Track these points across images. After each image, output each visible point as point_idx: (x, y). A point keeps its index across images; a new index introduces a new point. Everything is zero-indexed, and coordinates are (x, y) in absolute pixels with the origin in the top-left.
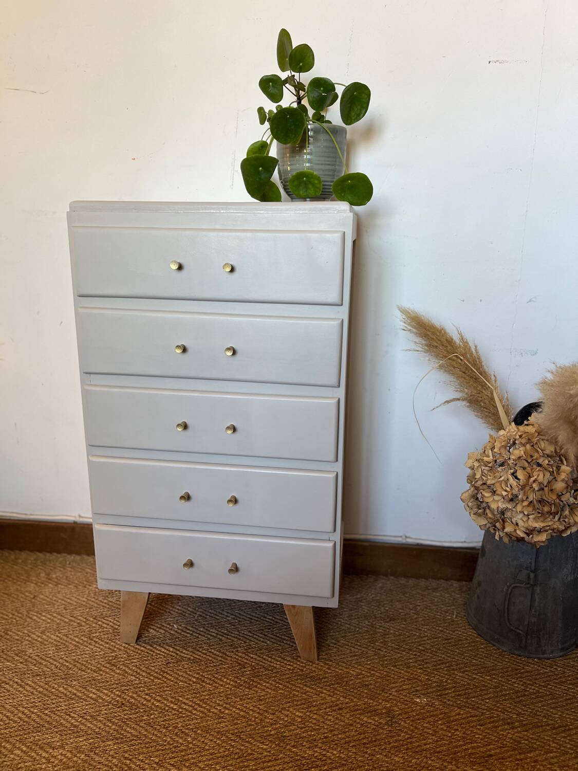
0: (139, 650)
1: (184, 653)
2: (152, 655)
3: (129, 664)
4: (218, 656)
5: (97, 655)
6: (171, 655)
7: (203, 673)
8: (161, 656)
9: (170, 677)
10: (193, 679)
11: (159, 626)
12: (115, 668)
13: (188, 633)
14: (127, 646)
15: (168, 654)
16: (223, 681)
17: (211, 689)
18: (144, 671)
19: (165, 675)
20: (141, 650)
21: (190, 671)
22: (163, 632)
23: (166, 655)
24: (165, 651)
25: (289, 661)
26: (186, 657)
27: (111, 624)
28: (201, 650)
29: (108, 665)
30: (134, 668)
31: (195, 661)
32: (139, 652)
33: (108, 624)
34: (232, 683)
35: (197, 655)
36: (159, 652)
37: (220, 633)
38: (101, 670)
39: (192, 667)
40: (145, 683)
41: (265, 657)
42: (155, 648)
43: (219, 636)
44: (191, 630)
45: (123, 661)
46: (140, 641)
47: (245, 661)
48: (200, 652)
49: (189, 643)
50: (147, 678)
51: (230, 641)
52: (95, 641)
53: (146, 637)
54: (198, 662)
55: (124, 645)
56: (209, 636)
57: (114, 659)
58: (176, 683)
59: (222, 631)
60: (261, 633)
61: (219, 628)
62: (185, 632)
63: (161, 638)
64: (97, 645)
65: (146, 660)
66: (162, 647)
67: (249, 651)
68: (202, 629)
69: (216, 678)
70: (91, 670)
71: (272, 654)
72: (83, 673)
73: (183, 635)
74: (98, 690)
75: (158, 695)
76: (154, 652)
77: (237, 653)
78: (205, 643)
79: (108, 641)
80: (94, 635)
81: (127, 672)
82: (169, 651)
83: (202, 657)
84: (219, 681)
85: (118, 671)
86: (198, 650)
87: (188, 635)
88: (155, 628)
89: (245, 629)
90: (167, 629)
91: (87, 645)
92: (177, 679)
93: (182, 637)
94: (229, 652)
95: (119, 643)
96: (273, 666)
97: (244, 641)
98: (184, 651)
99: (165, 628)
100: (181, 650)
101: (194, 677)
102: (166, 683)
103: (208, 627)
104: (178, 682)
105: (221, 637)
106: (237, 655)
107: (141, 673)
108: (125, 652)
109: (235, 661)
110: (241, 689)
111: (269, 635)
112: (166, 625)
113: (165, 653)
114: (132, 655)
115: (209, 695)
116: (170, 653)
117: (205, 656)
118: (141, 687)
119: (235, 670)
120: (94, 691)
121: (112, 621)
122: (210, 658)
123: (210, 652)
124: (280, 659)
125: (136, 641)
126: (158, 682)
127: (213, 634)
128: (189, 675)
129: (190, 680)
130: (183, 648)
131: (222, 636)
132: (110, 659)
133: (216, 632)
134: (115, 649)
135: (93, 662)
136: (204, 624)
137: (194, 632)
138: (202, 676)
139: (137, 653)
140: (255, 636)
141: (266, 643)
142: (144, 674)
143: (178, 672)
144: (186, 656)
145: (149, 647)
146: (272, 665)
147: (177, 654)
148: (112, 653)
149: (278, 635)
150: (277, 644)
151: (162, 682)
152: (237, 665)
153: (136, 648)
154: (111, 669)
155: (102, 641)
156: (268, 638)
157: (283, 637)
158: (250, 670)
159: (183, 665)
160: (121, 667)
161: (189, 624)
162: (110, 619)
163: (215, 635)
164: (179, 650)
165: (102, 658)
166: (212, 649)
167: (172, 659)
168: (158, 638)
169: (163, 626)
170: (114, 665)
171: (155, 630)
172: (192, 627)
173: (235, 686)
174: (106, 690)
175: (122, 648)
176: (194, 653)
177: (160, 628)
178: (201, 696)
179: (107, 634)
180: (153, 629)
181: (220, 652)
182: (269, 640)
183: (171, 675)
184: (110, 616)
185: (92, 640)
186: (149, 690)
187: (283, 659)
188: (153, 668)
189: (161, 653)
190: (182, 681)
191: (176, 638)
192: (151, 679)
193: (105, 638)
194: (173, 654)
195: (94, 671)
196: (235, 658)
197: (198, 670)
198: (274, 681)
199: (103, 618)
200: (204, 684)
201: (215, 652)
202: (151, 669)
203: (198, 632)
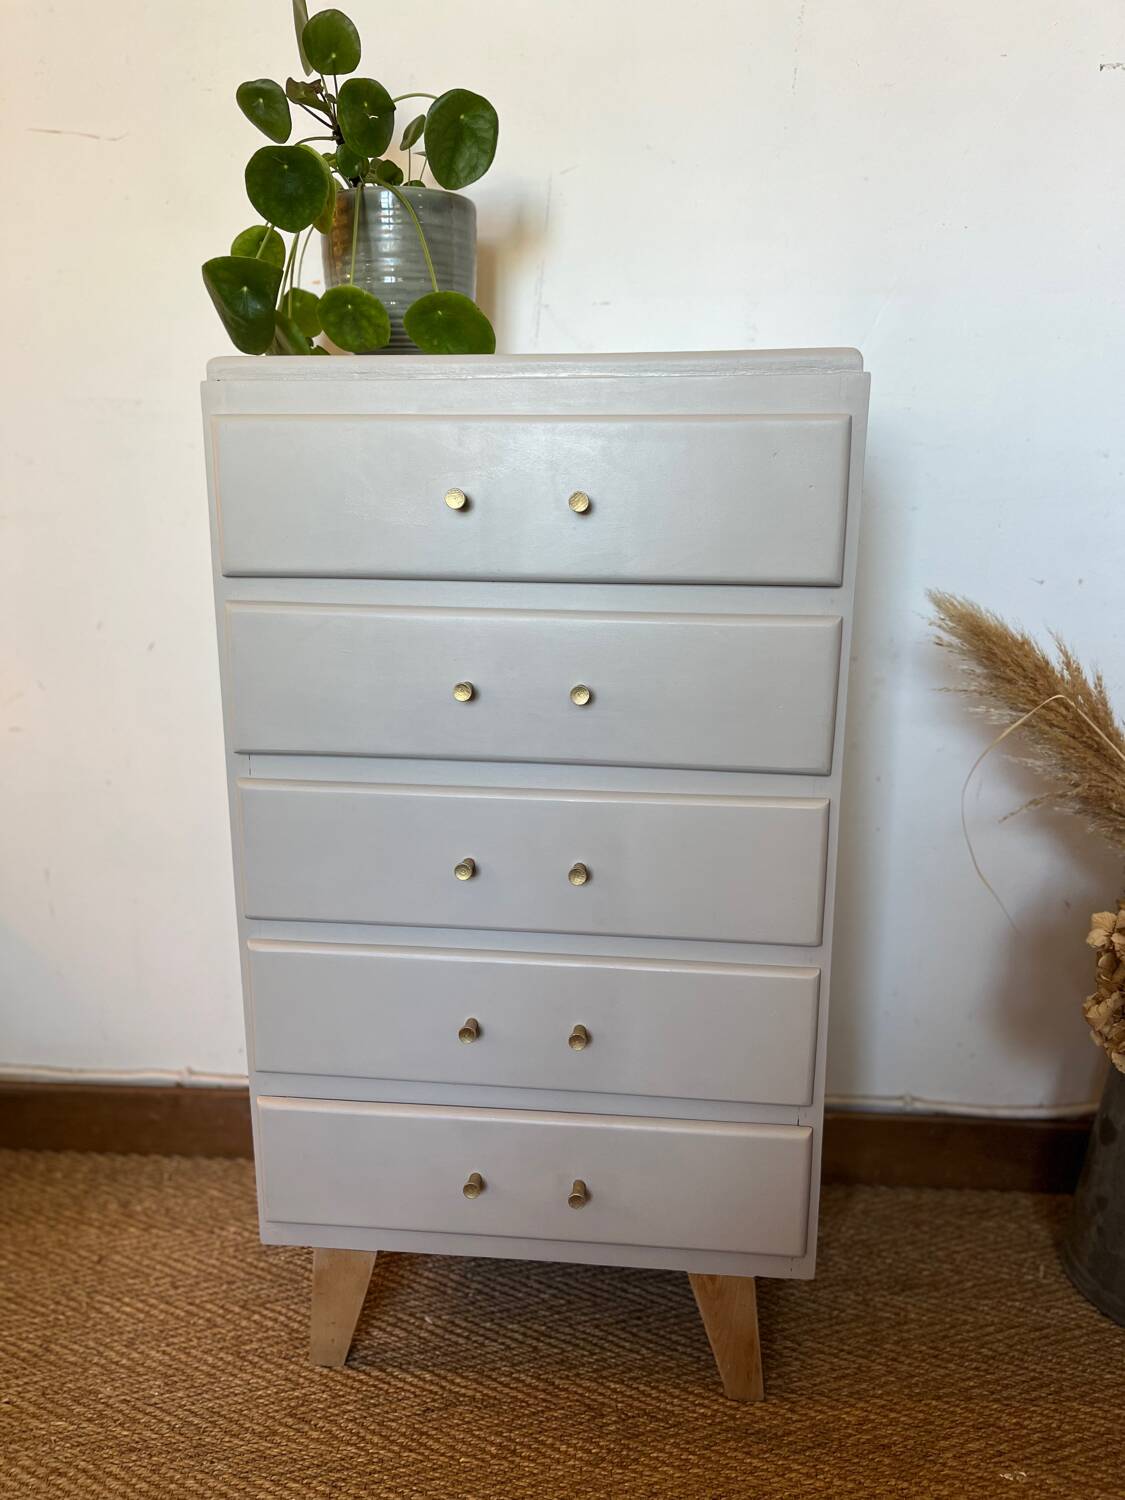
0: (355, 1380)
1: (458, 1385)
2: (387, 1392)
3: (337, 1415)
4: (536, 1388)
5: (260, 1397)
6: (431, 1392)
7: (511, 1431)
8: (408, 1395)
9: (436, 1446)
10: (488, 1448)
11: (391, 1320)
12: (306, 1428)
13: (459, 1335)
14: (325, 1371)
15: (424, 1390)
16: (558, 1450)
17: (536, 1471)
18: (373, 1432)
19: (424, 1439)
20: (360, 1381)
21: (480, 1429)
22: (403, 1334)
23: (418, 1392)
24: (415, 1381)
25: (698, 1395)
26: (464, 1395)
27: (282, 1318)
28: (494, 1375)
29: (290, 1421)
30: (350, 1426)
31: (487, 1403)
32: (356, 1384)
33: (275, 1320)
34: (580, 1454)
35: (488, 1387)
36: (401, 1385)
37: (529, 1332)
38: (275, 1433)
39: (483, 1418)
40: (381, 1461)
41: (642, 1388)
42: (391, 1374)
43: (529, 1341)
44: (465, 1328)
45: (322, 1409)
46: (355, 1359)
47: (600, 1399)
48: (495, 1380)
49: (466, 1358)
50: (384, 1448)
51: (556, 1351)
52: (251, 1362)
53: (366, 1348)
54: (494, 1405)
55: (318, 1369)
56: (508, 1342)
57: (302, 1405)
58: (452, 1457)
59: (536, 1327)
60: (623, 1329)
61: (527, 1320)
62: (451, 1332)
63: (400, 1348)
64: (258, 1372)
65: (375, 1406)
66: (406, 1371)
67: (605, 1373)
68: (488, 1325)
69: (542, 1443)
70: (253, 1432)
71: (657, 1381)
72: (236, 1441)
73: (449, 1340)
74: (277, 1483)
75: (417, 1491)
76: (389, 1383)
77: (578, 1381)
78: (501, 1359)
79: (281, 1361)
80: (248, 1348)
81: (336, 1437)
82: (424, 1380)
83: (501, 1392)
84: (549, 1452)
85: (315, 1435)
86: (489, 1377)
87: (461, 1341)
88: (383, 1325)
89: (586, 1322)
90: (410, 1328)
91: (236, 1371)
92: (452, 1448)
93: (449, 1346)
94: (561, 1378)
95: (306, 1364)
96: (665, 1410)
97: (589, 1351)
98: (458, 1380)
99: (404, 1325)
100: (450, 1376)
101: (492, 1444)
102: (429, 1460)
103: (502, 1319)
104: (457, 1456)
105: (535, 1343)
106: (580, 1386)
107: (369, 1437)
108: (323, 1388)
109: (577, 1401)
110: (604, 1469)
111: (642, 1334)
112: (406, 1318)
113: (415, 1386)
114: (341, 1393)
115: (533, 1486)
116: (427, 1386)
117: (506, 1390)
118: (375, 1471)
119: (581, 1424)
120: (267, 1485)
121: (284, 1311)
122: (520, 1396)
123: (517, 1380)
124: (677, 1392)
125: (347, 1360)
126: (411, 1459)
127: (516, 1336)
128: (479, 1437)
129: (483, 1451)
130: (454, 1371)
131: (538, 1340)
132: (292, 1404)
133: (522, 1330)
134: (301, 1380)
135: (254, 1413)
136: (493, 1312)
137: (472, 1332)
138: (510, 1440)
139: (352, 1388)
140: (610, 1338)
141: (638, 1353)
142: (376, 1439)
143: (453, 1432)
144: (463, 1391)
145: (376, 1373)
146: (662, 1406)
147: (443, 1388)
148: (294, 1390)
149: (662, 1333)
150: (664, 1354)
151: (420, 1457)
152: (583, 1409)
153: (348, 1377)
154: (298, 1431)
155: (268, 1361)
156: (641, 1342)
157: (674, 1337)
158: (615, 1422)
159: (461, 1414)
160: (321, 1424)
161: (457, 1313)
162: (279, 1308)
163: (520, 1337)
164: (445, 1378)
165: (273, 1403)
166: (519, 1372)
167: (434, 1400)
168: (393, 1350)
169: (400, 1319)
170: (303, 1420)
171: (384, 1330)
172: (466, 1320)
173: (588, 1463)
174: (295, 1481)
175: (317, 1378)
176: (481, 1384)
177: (394, 1325)
178: (516, 1489)
179: (277, 1343)
180: (380, 1329)
181: (538, 1379)
182: (643, 1346)
183: (437, 1440)
184: (277, 1300)
185: (243, 1359)
186: (393, 1478)
187: (685, 1390)
188: (394, 1424)
189: (407, 1387)
190: (465, 1454)
191: (435, 1349)
192: (393, 1452)
193: (272, 1353)
194: (434, 1388)
195: (260, 1435)
196: (576, 1393)
197: (497, 1425)
198: (676, 1445)
199: (262, 1305)
200: (517, 1460)
201: (529, 1380)
202: (389, 1428)
203: (482, 1332)
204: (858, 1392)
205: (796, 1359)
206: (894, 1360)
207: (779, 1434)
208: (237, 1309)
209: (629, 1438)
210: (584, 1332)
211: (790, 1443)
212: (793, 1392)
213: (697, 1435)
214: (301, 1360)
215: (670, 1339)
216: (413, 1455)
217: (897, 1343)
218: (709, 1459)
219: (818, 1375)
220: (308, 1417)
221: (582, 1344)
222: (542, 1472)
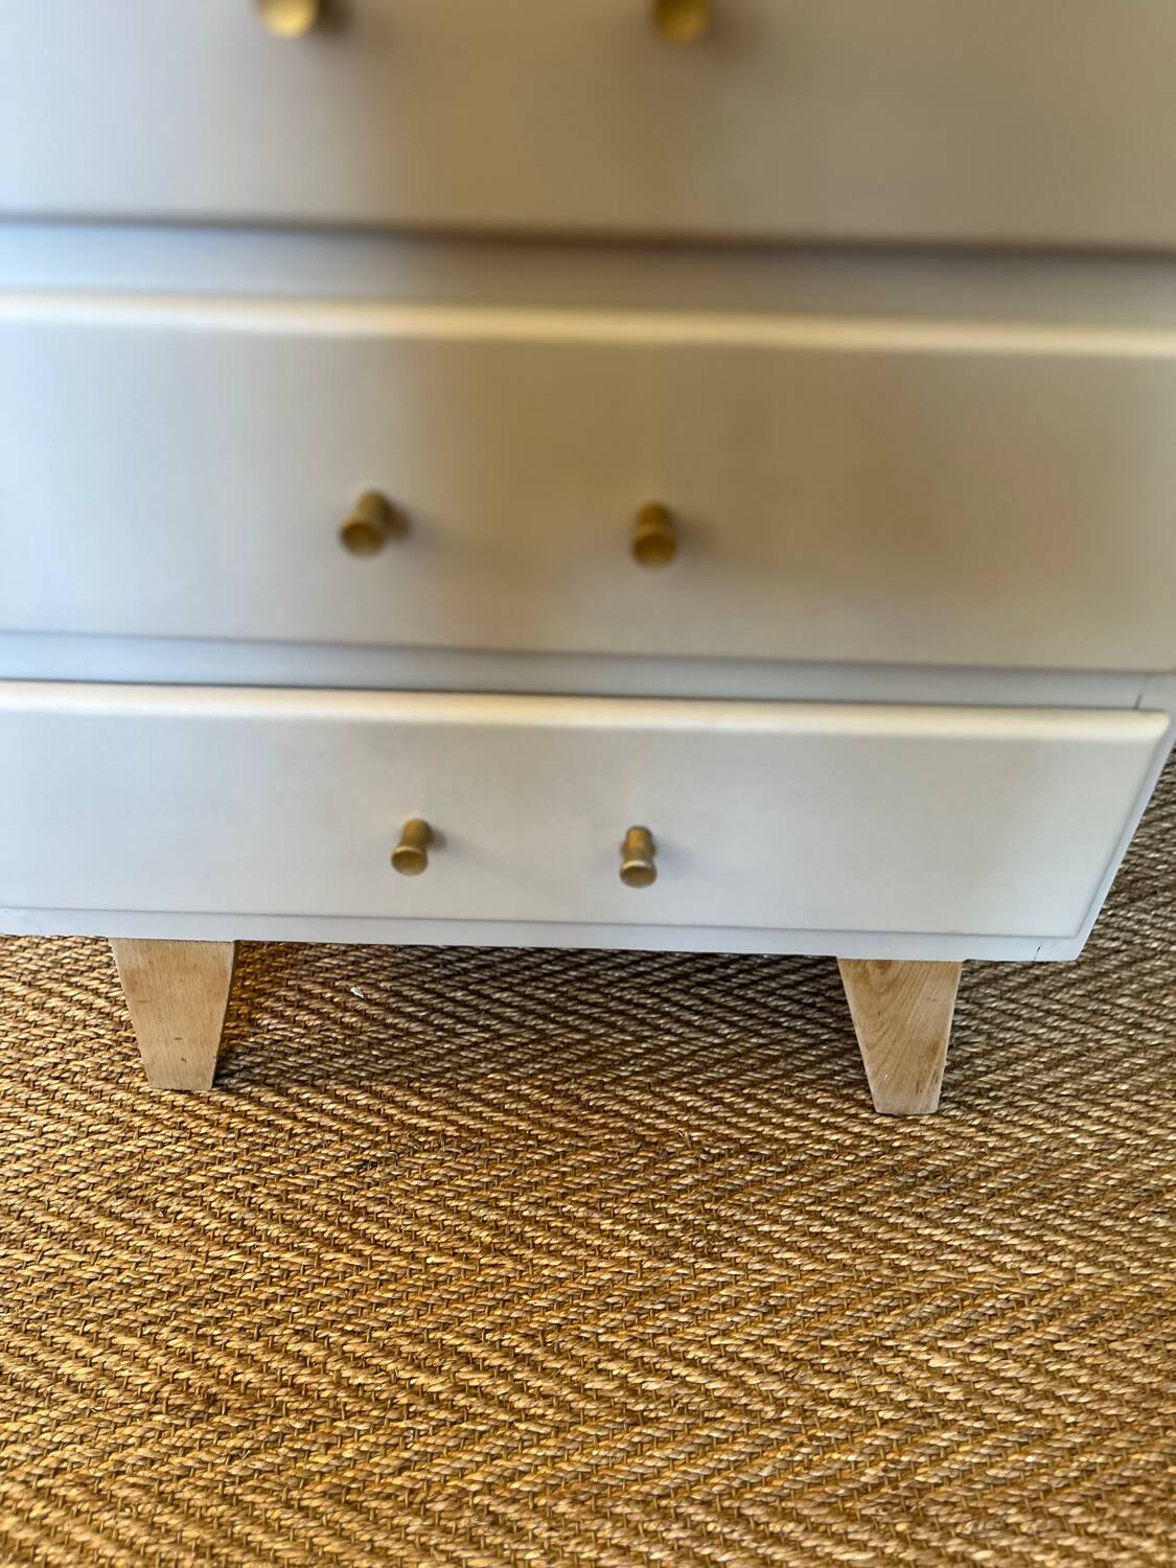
0: (233, 1114)
1: (416, 1112)
2: (292, 1135)
3: (203, 1186)
4: (548, 1110)
5: (64, 1159)
6: (369, 1128)
7: (513, 1197)
8: (328, 1137)
9: (383, 1236)
10: (476, 1232)
11: (292, 996)
12: (148, 1217)
13: (411, 1017)
14: (180, 1099)
15: (356, 1124)
16: (596, 1229)
17: (562, 1275)
18: (270, 1217)
19: (361, 1224)
20: (244, 1115)
21: (459, 1196)
22: (313, 1021)
23: (345, 1128)
24: (340, 1109)
25: (824, 1108)
26: (427, 1132)
27: (100, 1003)
28: (476, 1089)
29: (117, 1205)
30: (228, 1206)
31: (468, 1143)
32: (236, 1123)
33: (89, 1008)
34: (636, 1236)
35: (467, 1113)
36: (314, 1118)
37: (530, 1005)
38: (89, 1231)
39: (463, 1173)
40: (286, 1275)
41: (728, 1098)
42: (296, 1099)
43: (531, 1021)
44: (419, 1004)
45: (177, 1177)
46: (231, 1075)
47: (661, 1124)
48: (477, 1098)
49: (425, 1060)
50: (289, 1248)
51: (578, 1037)
52: (45, 1091)
53: (250, 1051)
54: (479, 1147)
55: (168, 1097)
56: (495, 1024)
57: (140, 1170)
58: (412, 1256)
59: (540, 994)
60: (685, 991)
61: (524, 983)
62: (398, 1012)
63: (310, 1048)
64: (58, 1109)
65: (272, 1161)
66: (326, 1092)
67: (664, 1074)
68: (459, 995)
69: (569, 1217)
70: (51, 1233)
71: (753, 1084)
72: (19, 1255)
73: (394, 1026)
74: (94, 1339)
75: (352, 1332)
76: (294, 1118)
77: (620, 1091)
78: (487, 1058)
79: (99, 1085)
80: (39, 1063)
81: (201, 1231)
82: (353, 1105)
83: (489, 1121)
84: (582, 1234)
85: (164, 1229)
86: (467, 1093)
87: (415, 1027)
88: (279, 1007)
89: (622, 979)
90: (327, 1008)
91: (18, 1111)
92: (413, 1237)
93: (395, 1037)
94: (590, 1088)
95: (145, 1088)
96: (772, 1139)
97: (632, 1034)
98: (415, 1102)
99: (315, 1004)
100: (400, 1096)
101: (482, 1223)
102: (374, 1265)
103: (482, 982)
104: (422, 1251)
105: (540, 1024)
106: (624, 1100)
107: (262, 1226)
108: (176, 1133)
109: (623, 1130)
110: (680, 1263)
111: (717, 998)
112: (317, 990)
113: (342, 1119)
114: (209, 1141)
115: (560, 1305)
116: (361, 1118)
117: (499, 1117)
118: (274, 1299)
119: (632, 1174)
120: (77, 1343)
121: (103, 988)
122: (523, 1126)
123: (519, 1097)
124: (788, 1104)
125: (217, 1076)
126: (339, 1268)
127: (509, 1012)
128: (457, 1212)
129: (467, 1239)
130: (405, 1085)
131: (545, 1018)
132: (122, 1170)
133: (517, 1000)
134: (137, 1121)
135: (50, 1194)
136: (466, 971)
137: (434, 1010)
138: (514, 1214)
139: (229, 1129)
140: (667, 1008)
141: (714, 1033)
142: (275, 1230)
143: (411, 1205)
144: (424, 1123)
145: (269, 1098)
146: (767, 1130)
147: (388, 1118)
148: (123, 1140)
149: (750, 994)
150: (758, 1034)
151: (355, 1262)
152: (634, 1146)
153: (222, 1108)
154: (133, 1224)
155: (75, 1086)
156: (719, 1012)
157: (772, 1002)
158: (692, 1168)
159: (423, 1167)
160: (174, 1207)
161: (404, 976)
162: (95, 984)
163: (516, 1016)
164: (391, 1100)
165: (87, 1170)
166: (518, 1080)
167: (376, 1145)
168: (299, 1052)
169: (310, 995)
170: (142, 1201)
171: (281, 1016)
172: (421, 988)
173: (653, 1253)
174: (128, 1331)
175: (163, 1113)
176: (453, 1107)
177: (299, 1006)
178: (531, 1313)
179: (93, 1051)
180: (274, 1013)
181: (554, 1093)
182: (722, 1020)
183: (384, 1224)
184: (92, 969)
185: (32, 1085)
186: (310, 1307)
187: (800, 1099)
188: (305, 1198)
189: (326, 1121)
190: (436, 1248)
191: (370, 1046)
192: (307, 1254)
193: (84, 1071)
194: (376, 1121)
195: (62, 1239)
196: (618, 1114)
197: (487, 1186)
198: (799, 1209)
199: (65, 979)
200: (529, 1253)
201: (536, 1095)
202: (295, 1204)
203: (449, 1008)
204: (1088, 1090)
205: (978, 1032)
206: (1137, 1025)
207: (971, 1176)
208: (19, 990)
209: (717, 1200)
210: (621, 1000)
211: (992, 1194)
212: (979, 1094)
213: (835, 1184)
214: (137, 1082)
215: (764, 1006)
216: (344, 1258)
217: (1136, 996)
218: (858, 1234)
219: (1018, 1059)
220: (150, 1194)
221: (620, 1021)
222: (574, 1277)
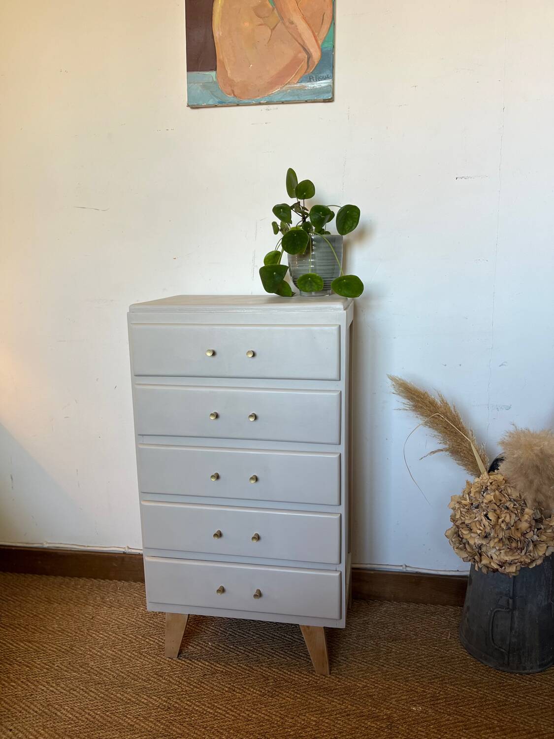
0: (180, 663)
1: (218, 667)
2: (191, 668)
3: (173, 675)
4: (246, 669)
5: (146, 668)
7: (234, 683)
8: (199, 669)
9: (206, 687)
10: (225, 688)
11: (196, 643)
12: (161, 679)
13: (220, 650)
14: (170, 660)
15: (204, 668)
16: (250, 691)
17: (241, 697)
18: (185, 681)
19: (202, 685)
21: (223, 682)
22: (200, 648)
24: (202, 665)
25: (305, 674)
26: (219, 670)
27: (157, 641)
28: (231, 664)
29: (156, 676)
30: (177, 679)
31: (227, 673)
32: (181, 665)
33: (154, 642)
34: (257, 692)
35: (228, 668)
36: (196, 666)
37: (247, 650)
38: (150, 680)
39: (225, 678)
40: (186, 691)
41: (285, 671)
42: (194, 662)
43: (246, 653)
44: (223, 648)
45: (168, 673)
46: (181, 656)
47: (269, 674)
48: (231, 666)
49: (222, 658)
50: (188, 687)
51: (255, 657)
52: (144, 656)
53: (186, 653)
54: (229, 674)
55: (168, 659)
56: (238, 653)
57: (161, 671)
58: (211, 691)
59: (249, 648)
62: (218, 649)
63: (198, 653)
64: (146, 659)
65: (187, 672)
66: (200, 661)
67: (272, 665)
68: (232, 647)
69: (245, 688)
70: (142, 679)
71: (291, 669)
72: (136, 682)
73: (217, 651)
74: (148, 696)
75: (197, 702)
77: (262, 667)
78: (235, 659)
79: (154, 656)
80: (143, 651)
81: (171, 682)
82: (205, 665)
83: (232, 670)
84: (247, 691)
85: (164, 681)
86: (229, 665)
87: (221, 652)
88: (193, 645)
90: (203, 646)
91: (138, 659)
92: (212, 688)
93: (216, 653)
94: (255, 666)
95: (164, 657)
96: (292, 679)
97: (268, 657)
98: (218, 665)
99: (201, 645)
100: (215, 664)
101: (227, 687)
102: (203, 692)
104: (214, 690)
105: (248, 654)
106: (262, 669)
107: (183, 683)
108: (168, 665)
109: (260, 674)
110: (265, 697)
112: (201, 643)
114: (175, 668)
115: (239, 702)
117: (235, 669)
118: (183, 694)
119: (260, 682)
120: (145, 697)
121: (157, 638)
122: (239, 672)
123: (239, 666)
124: (298, 673)
125: (178, 656)
126: (197, 691)
127: (242, 651)
128: (222, 685)
129: (223, 689)
130: (217, 662)
131: (249, 653)
132: (157, 670)
133: (244, 649)
134: (161, 663)
135: (143, 673)
137: (225, 649)
138: (233, 686)
139: (179, 666)
140: (277, 653)
141: (286, 659)
142: (185, 684)
145: (188, 661)
146: (291, 677)
147: (212, 668)
148: (158, 666)
150: (296, 660)
151: (200, 690)
152: (262, 677)
153: (178, 662)
154: (158, 679)
155: (150, 656)
156: (288, 655)
158: (272, 682)
159: (217, 676)
160: (166, 678)
163: (243, 652)
164: (213, 664)
165: (150, 670)
166: (240, 663)
167: (208, 672)
168: (196, 654)
169: (199, 643)
170: (160, 676)
172: (224, 644)
173: (260, 695)
174: (155, 696)
175: (167, 662)
176: (226, 667)
177: (197, 645)
178: (233, 703)
179: (154, 649)
180: (192, 646)
181: (247, 666)
183: (207, 685)
184: (156, 635)
185: (141, 654)
186: (190, 697)
187: (300, 672)
188: (192, 679)
189: (199, 667)
190: (216, 690)
191: (211, 654)
192: (191, 688)
193: (152, 653)
194: (209, 668)
195: (144, 680)
196: (260, 671)
197: (230, 681)
198: (293, 691)
199: (150, 636)
201: (243, 666)
202: (190, 680)
203: (229, 649)
204: (365, 676)
207: (332, 689)
208: (140, 637)
209: (276, 688)
210: (267, 651)
211: (336, 693)
212: (341, 675)
213: (302, 688)
214: (162, 656)
220: (162, 675)
221: (265, 655)
